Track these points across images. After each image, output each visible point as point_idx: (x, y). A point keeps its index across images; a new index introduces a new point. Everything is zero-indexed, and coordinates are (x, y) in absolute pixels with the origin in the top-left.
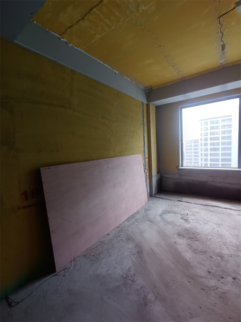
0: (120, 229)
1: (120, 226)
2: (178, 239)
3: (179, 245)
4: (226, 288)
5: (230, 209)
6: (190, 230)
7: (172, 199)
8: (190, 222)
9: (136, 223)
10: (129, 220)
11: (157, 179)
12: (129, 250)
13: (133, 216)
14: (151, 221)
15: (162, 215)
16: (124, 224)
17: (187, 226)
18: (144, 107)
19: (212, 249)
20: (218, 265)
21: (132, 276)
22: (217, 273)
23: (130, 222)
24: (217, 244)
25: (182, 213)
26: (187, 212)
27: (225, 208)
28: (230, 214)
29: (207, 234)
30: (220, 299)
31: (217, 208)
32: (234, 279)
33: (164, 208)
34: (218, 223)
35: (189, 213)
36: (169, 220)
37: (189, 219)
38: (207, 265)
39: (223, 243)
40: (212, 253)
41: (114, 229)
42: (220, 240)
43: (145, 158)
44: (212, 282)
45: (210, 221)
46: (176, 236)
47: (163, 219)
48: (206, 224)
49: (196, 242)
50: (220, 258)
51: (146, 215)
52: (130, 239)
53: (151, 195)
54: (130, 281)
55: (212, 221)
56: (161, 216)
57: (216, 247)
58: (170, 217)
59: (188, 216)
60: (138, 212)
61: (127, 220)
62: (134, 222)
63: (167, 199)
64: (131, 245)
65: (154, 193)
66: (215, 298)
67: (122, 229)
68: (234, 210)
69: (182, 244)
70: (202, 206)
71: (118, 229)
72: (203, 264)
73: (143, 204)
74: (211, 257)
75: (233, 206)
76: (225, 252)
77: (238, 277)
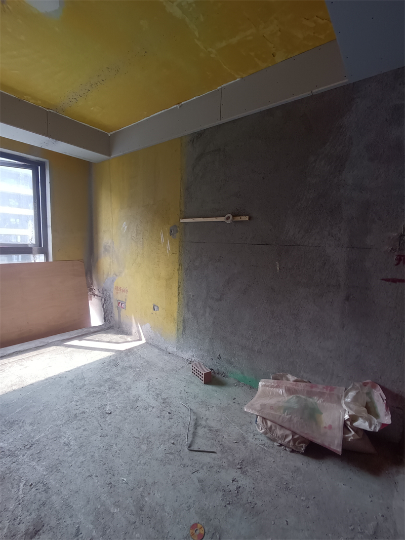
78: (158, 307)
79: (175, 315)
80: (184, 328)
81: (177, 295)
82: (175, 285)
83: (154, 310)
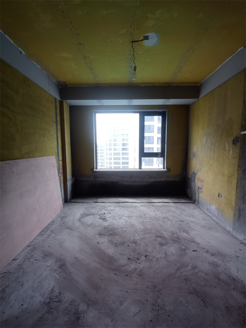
0: (32, 247)
1: (32, 244)
2: (100, 239)
3: (102, 244)
4: (142, 266)
5: (135, 202)
6: (109, 227)
7: (89, 201)
8: (107, 220)
9: (53, 235)
10: (43, 233)
11: (72, 183)
12: (49, 268)
13: (47, 228)
14: (69, 228)
15: (81, 219)
16: (36, 241)
17: (106, 224)
18: (57, 103)
19: (128, 239)
20: (134, 251)
21: (57, 297)
22: (134, 257)
23: (45, 236)
24: (131, 233)
25: (99, 213)
26: (104, 211)
27: (132, 202)
28: (136, 206)
29: (123, 227)
30: (139, 277)
31: (126, 203)
32: (146, 256)
33: (82, 212)
34: (129, 216)
35: (106, 212)
36: (89, 223)
37: (107, 217)
38: (126, 254)
39: (135, 231)
40: (128, 242)
41: (23, 251)
42: (132, 229)
43: (58, 161)
44: (133, 266)
45: (123, 215)
46: (97, 236)
47: (82, 223)
48: (120, 219)
49: (116, 237)
50: (134, 244)
51: (63, 223)
52: (47, 255)
53: (66, 201)
54: (55, 303)
55: (124, 215)
56: (79, 220)
57: (131, 236)
58: (89, 220)
59: (105, 215)
60: (53, 222)
61: (41, 234)
62: (50, 234)
63: (84, 202)
64: (50, 262)
65: (69, 198)
66: (136, 278)
67: (35, 247)
68: (138, 203)
69: (104, 243)
70: (115, 204)
71: (29, 248)
72: (124, 254)
73: (58, 212)
74: (128, 246)
75: (137, 200)
76: (137, 238)
77: (148, 254)
78: (221, 195)
79: (233, 204)
80: (240, 216)
81: (235, 189)
82: (235, 181)
83: (219, 197)
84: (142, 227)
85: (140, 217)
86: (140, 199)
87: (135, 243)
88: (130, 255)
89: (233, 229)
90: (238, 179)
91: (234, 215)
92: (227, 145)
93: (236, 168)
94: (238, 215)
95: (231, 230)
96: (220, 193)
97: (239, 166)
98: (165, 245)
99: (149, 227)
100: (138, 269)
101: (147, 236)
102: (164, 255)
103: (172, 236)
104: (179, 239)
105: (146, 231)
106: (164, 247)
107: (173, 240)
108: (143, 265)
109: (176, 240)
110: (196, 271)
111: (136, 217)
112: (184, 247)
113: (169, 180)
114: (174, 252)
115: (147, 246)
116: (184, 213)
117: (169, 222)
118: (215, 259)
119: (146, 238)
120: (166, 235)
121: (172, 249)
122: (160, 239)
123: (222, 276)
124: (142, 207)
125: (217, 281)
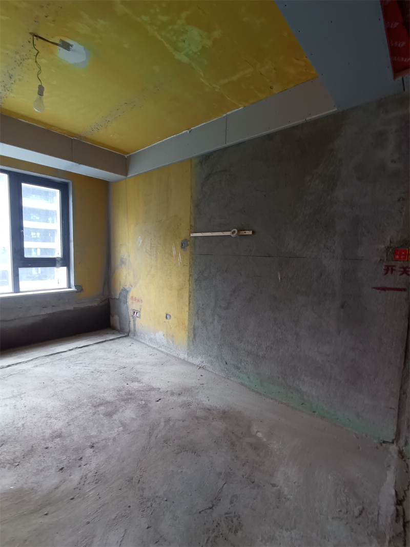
4: (94, 465)
5: (17, 364)
22: (71, 461)
28: (23, 370)
30: (98, 484)
32: (92, 447)
38: (50, 464)
40: (42, 442)
42: (38, 416)
44: (76, 477)
49: (4, 448)
50: (58, 439)
57: (42, 429)
66: (93, 489)
74: (47, 448)
77: (95, 440)
78: (170, 315)
79: (186, 323)
80: (195, 335)
81: (187, 304)
82: (186, 295)
83: (167, 318)
84: (57, 404)
85: (44, 388)
86: (25, 355)
87: (60, 436)
88: (61, 462)
89: (188, 354)
90: (190, 292)
91: (189, 337)
92: (174, 249)
93: (188, 278)
94: (193, 335)
95: (186, 356)
96: (168, 313)
97: (190, 276)
98: (115, 413)
99: (72, 397)
100: (90, 474)
101: (76, 413)
102: (121, 428)
103: (118, 395)
104: (131, 394)
105: (70, 407)
106: (115, 417)
107: (123, 400)
108: (94, 462)
109: (128, 397)
110: (171, 423)
111: (34, 390)
112: (143, 402)
113: (82, 306)
114: (134, 416)
115: (85, 429)
116: (121, 355)
117: (105, 376)
118: (184, 398)
119: (76, 417)
120: (109, 396)
121: (129, 413)
122: (102, 408)
123: (199, 413)
124: (38, 369)
125: (196, 421)
